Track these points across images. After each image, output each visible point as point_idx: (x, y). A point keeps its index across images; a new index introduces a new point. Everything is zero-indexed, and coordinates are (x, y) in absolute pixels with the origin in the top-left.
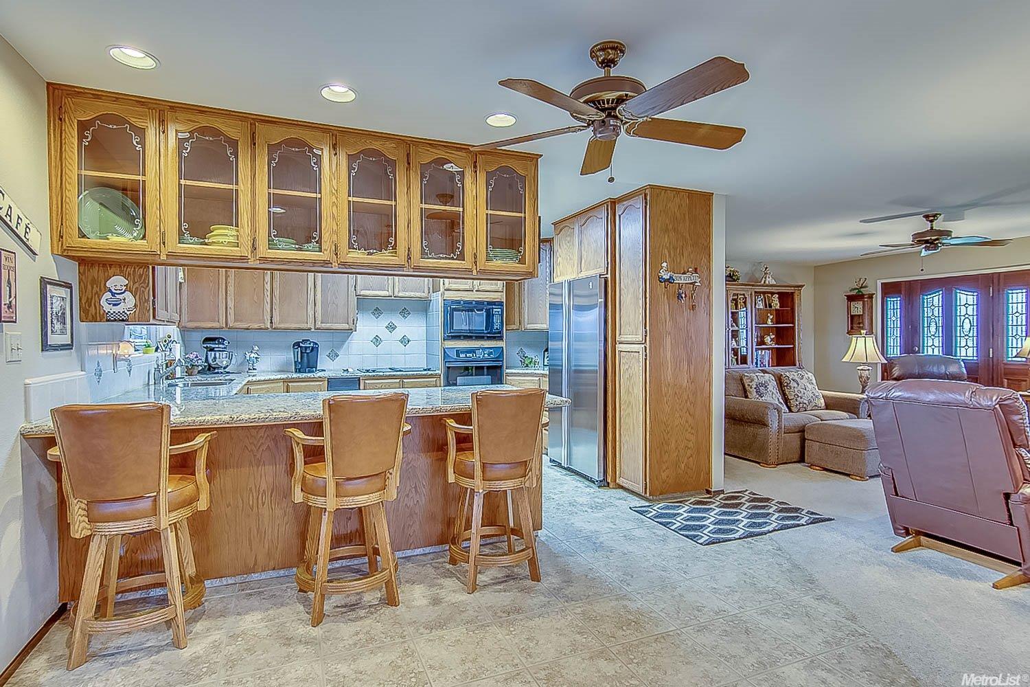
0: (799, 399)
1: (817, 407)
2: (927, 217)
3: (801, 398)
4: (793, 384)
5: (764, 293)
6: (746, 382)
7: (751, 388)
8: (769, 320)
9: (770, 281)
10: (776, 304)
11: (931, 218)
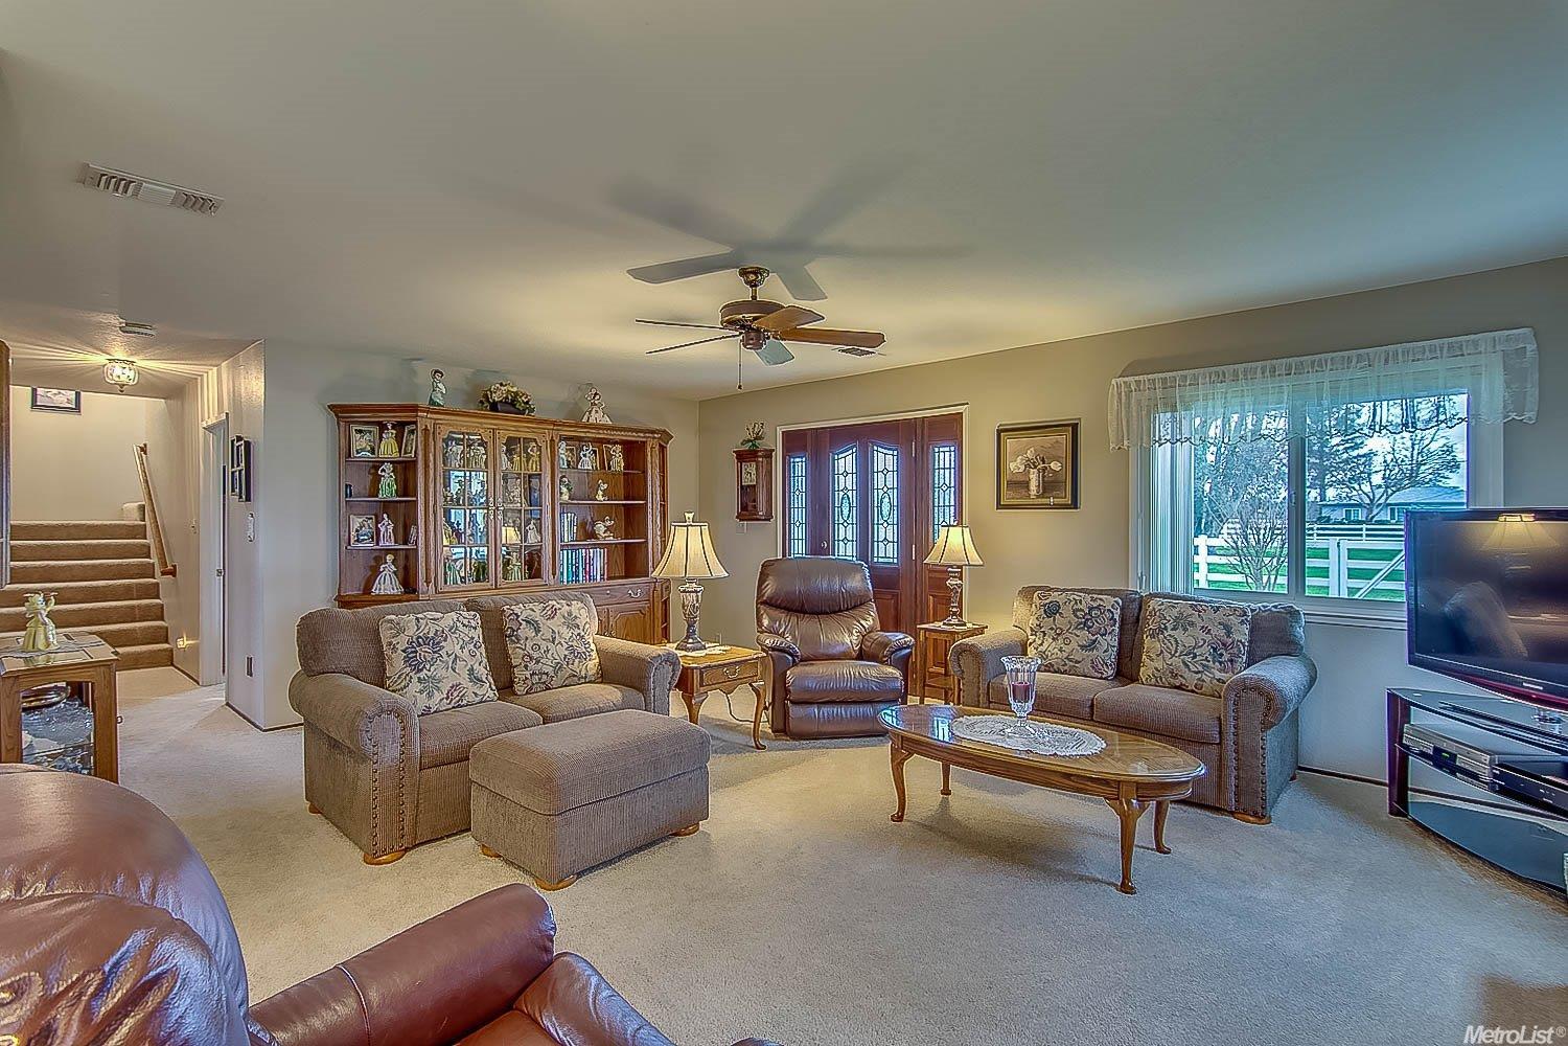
0: (531, 665)
1: (576, 679)
2: (744, 273)
3: (538, 662)
4: (525, 631)
5: (601, 441)
6: (385, 635)
7: (394, 649)
8: (600, 493)
9: (597, 417)
10: (618, 462)
11: (752, 275)
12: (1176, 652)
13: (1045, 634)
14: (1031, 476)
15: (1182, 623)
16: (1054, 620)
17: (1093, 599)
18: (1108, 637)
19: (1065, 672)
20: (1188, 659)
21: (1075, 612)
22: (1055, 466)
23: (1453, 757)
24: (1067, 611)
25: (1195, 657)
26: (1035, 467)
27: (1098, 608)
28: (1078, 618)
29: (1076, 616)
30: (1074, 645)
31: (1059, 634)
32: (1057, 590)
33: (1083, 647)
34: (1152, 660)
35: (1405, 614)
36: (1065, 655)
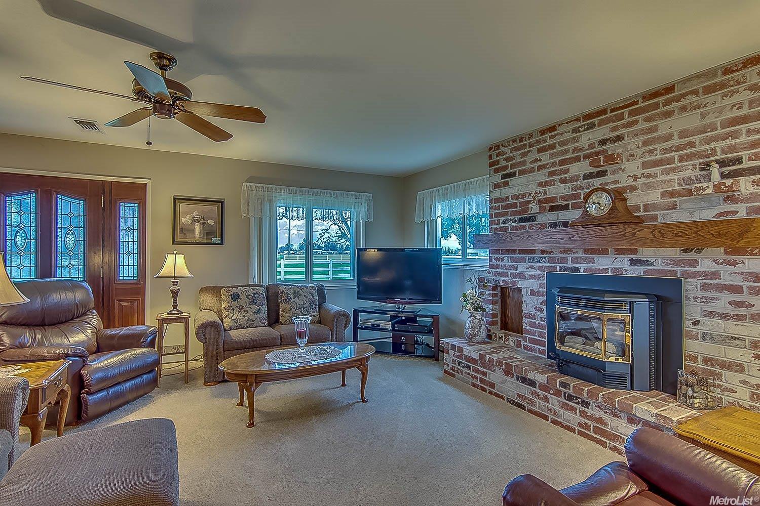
12: (297, 308)
13: (233, 310)
14: (196, 227)
15: (297, 295)
16: (238, 302)
17: (254, 290)
18: (264, 306)
19: (247, 327)
20: (302, 310)
21: (247, 296)
22: (211, 222)
23: (379, 326)
24: (242, 296)
25: (304, 309)
26: (199, 222)
27: (257, 293)
28: (250, 299)
29: (248, 298)
30: (250, 313)
31: (241, 309)
32: (234, 287)
33: (255, 313)
34: (287, 313)
35: (356, 283)
36: (247, 318)
